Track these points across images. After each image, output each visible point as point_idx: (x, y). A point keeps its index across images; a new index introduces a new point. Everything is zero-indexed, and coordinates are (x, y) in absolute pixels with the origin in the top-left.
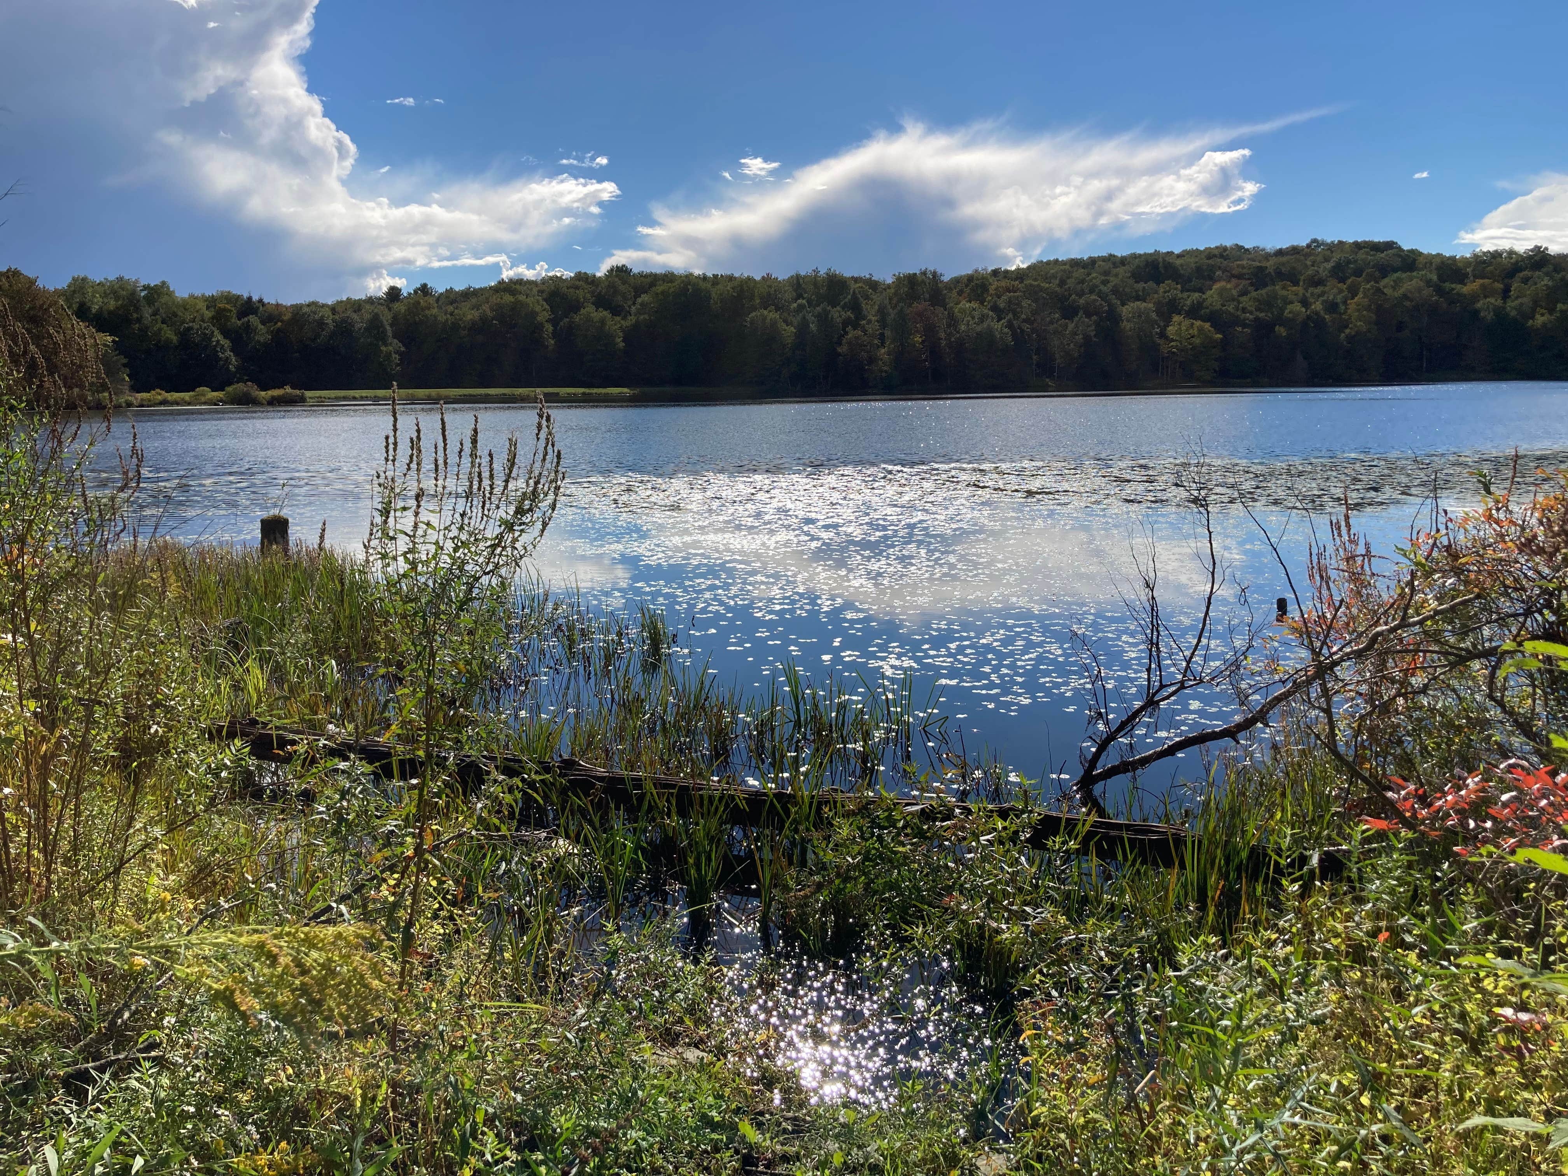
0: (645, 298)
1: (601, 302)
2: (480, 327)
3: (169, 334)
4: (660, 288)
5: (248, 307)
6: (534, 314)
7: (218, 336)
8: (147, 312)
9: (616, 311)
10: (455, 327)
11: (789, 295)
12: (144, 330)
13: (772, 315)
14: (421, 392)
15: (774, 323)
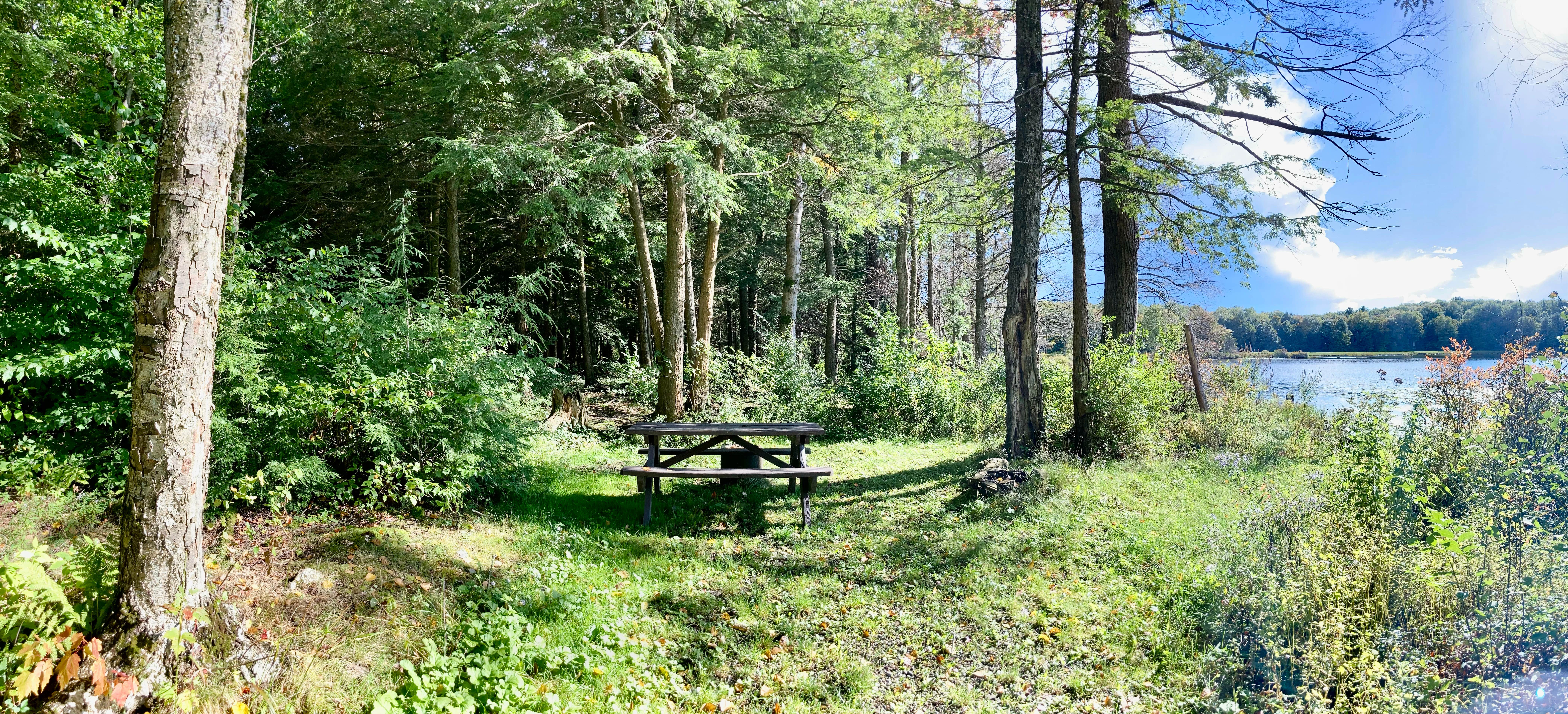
0: (1469, 311)
1: (1448, 313)
2: (1390, 325)
3: (1253, 328)
4: (1476, 307)
5: (1286, 317)
6: (1415, 319)
7: (1272, 329)
8: (1245, 319)
9: (1454, 317)
10: (1377, 325)
11: (1539, 309)
12: (1244, 327)
13: (1530, 318)
14: (1360, 354)
15: (1532, 322)
